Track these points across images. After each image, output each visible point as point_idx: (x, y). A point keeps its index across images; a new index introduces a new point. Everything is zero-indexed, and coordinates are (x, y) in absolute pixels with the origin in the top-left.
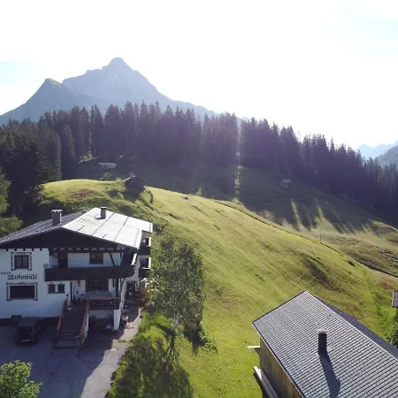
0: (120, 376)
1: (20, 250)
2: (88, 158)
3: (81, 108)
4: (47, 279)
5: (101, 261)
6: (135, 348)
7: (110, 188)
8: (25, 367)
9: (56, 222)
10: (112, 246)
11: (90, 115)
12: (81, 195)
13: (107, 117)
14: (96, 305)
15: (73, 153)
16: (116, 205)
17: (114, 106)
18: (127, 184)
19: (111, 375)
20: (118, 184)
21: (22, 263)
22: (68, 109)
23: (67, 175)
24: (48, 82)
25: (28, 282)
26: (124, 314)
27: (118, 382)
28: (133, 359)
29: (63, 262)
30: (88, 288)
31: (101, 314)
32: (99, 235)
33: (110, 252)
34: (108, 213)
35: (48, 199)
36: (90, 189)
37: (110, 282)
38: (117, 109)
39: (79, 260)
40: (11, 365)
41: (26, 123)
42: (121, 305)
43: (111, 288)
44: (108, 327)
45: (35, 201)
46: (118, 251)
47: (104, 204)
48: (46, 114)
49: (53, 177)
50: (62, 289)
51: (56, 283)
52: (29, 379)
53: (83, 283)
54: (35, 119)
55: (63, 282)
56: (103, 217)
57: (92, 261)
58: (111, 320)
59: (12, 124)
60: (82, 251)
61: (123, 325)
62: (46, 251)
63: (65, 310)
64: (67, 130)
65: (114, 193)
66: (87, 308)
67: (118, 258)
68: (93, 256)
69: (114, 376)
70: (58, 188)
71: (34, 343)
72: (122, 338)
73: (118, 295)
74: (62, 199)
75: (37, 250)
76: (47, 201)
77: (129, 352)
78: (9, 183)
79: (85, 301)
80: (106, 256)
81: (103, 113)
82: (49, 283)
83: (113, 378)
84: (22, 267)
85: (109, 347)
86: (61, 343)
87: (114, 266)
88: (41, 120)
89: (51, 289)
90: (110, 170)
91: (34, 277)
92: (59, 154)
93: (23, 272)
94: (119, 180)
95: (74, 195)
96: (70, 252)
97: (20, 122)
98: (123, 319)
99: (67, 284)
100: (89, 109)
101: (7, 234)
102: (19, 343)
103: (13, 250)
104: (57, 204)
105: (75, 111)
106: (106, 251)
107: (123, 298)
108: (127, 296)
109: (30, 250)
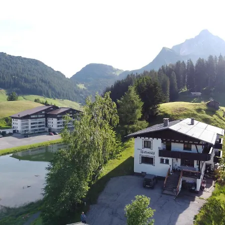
0: (199, 219)
1: (147, 138)
2: (185, 89)
3: (181, 62)
4: (160, 156)
5: (190, 149)
6: (210, 204)
7: (197, 107)
8: (147, 200)
9: (166, 125)
10: (197, 141)
11: (186, 65)
12: (180, 111)
13: (197, 66)
14: (187, 174)
15: (176, 87)
16: (200, 117)
17: (201, 58)
18: (208, 105)
19: (194, 217)
20: (203, 105)
21: (147, 145)
22: (174, 63)
23: (172, 100)
25: (150, 156)
26: (203, 183)
27: (198, 221)
28: (208, 211)
29: (169, 147)
30: (182, 164)
31: (189, 180)
32: (189, 134)
33: (196, 144)
34: (195, 122)
35: (162, 112)
36: (185, 107)
37: (195, 162)
38: (203, 60)
39: (177, 147)
40: (140, 197)
41: (152, 72)
42: (202, 177)
43: (196, 166)
44: (193, 188)
45: (155, 113)
46: (201, 145)
47: (193, 117)
48: (162, 66)
49: (165, 101)
50: (167, 162)
51: (165, 158)
52: (149, 206)
53: (179, 160)
54: (157, 70)
55: (169, 158)
56: (192, 124)
57: (185, 149)
58: (195, 185)
59: (145, 73)
60: (179, 142)
61: (202, 188)
62: (160, 140)
63: (169, 174)
64: (174, 75)
65: (199, 110)
66: (181, 175)
67: (200, 148)
68: (186, 146)
69: (195, 217)
70: (167, 107)
71: (152, 188)
72: (201, 197)
73: (200, 170)
74: (169, 112)
75: (155, 139)
76: (162, 114)
77: (205, 205)
78: (143, 103)
79: (180, 171)
80: (193, 147)
81: (195, 63)
82: (161, 157)
83: (195, 219)
84: (147, 147)
85: (193, 200)
86: (166, 192)
87: (198, 153)
88: (160, 70)
89: (162, 161)
90: (197, 97)
91: (153, 153)
92: (169, 88)
93: (148, 150)
94: (203, 102)
95: (176, 111)
96: (173, 142)
97: (149, 71)
98: (203, 185)
99: (170, 159)
100: (186, 62)
101: (141, 129)
102: (144, 187)
103: (143, 138)
104: (166, 115)
105: (178, 64)
106: (193, 144)
107: (203, 173)
108: (205, 172)
109: (151, 139)
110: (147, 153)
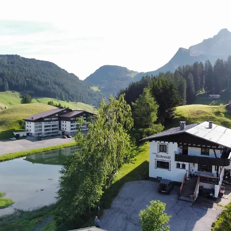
0: (217, 226)
1: (162, 142)
2: (202, 92)
3: (199, 63)
4: (176, 160)
5: (208, 154)
6: (229, 212)
7: (216, 110)
8: (162, 205)
9: (182, 128)
10: (215, 146)
11: (204, 66)
12: (197, 114)
13: (215, 66)
14: (204, 180)
15: (193, 89)
16: (219, 120)
17: (220, 59)
18: (227, 108)
19: (211, 224)
20: (222, 108)
21: (163, 149)
22: (191, 64)
23: (189, 103)
24: (181, 49)
25: (166, 160)
26: (222, 189)
27: (216, 229)
28: (226, 218)
29: (185, 152)
30: (199, 169)
31: (207, 186)
32: (207, 138)
33: (214, 149)
34: (214, 125)
35: (179, 115)
36: (203, 110)
37: (213, 167)
38: (222, 61)
39: (194, 151)
40: (155, 202)
41: (168, 73)
42: (220, 183)
43: (214, 171)
44: (211, 195)
45: (171, 116)
46: (219, 149)
47: (211, 120)
48: (179, 68)
49: (181, 103)
50: (184, 166)
51: (181, 163)
52: (164, 212)
53: (196, 165)
54: (173, 72)
55: (185, 163)
56: (210, 127)
57: (202, 153)
58: (213, 191)
59: (161, 74)
60: (196, 146)
61: (220, 195)
62: (176, 144)
63: (185, 179)
64: (191, 76)
65: (218, 113)
66: (198, 181)
67: (219, 153)
68: (203, 150)
69: (213, 225)
70: (183, 110)
71: (168, 193)
72: (219, 203)
73: (218, 175)
74: (186, 116)
75: (171, 143)
76: (178, 117)
77: (224, 213)
78: (158, 106)
79: (197, 176)
80: (211, 151)
81: (213, 64)
82: (177, 162)
83: (213, 226)
84: (163, 151)
85: (211, 207)
86: (182, 198)
87: (216, 158)
88: (176, 72)
89: (178, 166)
90: (215, 99)
91: (169, 158)
92: (185, 90)
93: (163, 154)
94: (221, 105)
95: (193, 114)
96: (190, 146)
97: (165, 73)
98: (221, 192)
99: (187, 164)
100: (204, 63)
101: (156, 133)
102: (160, 192)
103: (159, 142)
104: (183, 118)
105: (196, 65)
106: (211, 148)
107: (221, 179)
108: (224, 177)
109: (167, 143)
110: (163, 157)
